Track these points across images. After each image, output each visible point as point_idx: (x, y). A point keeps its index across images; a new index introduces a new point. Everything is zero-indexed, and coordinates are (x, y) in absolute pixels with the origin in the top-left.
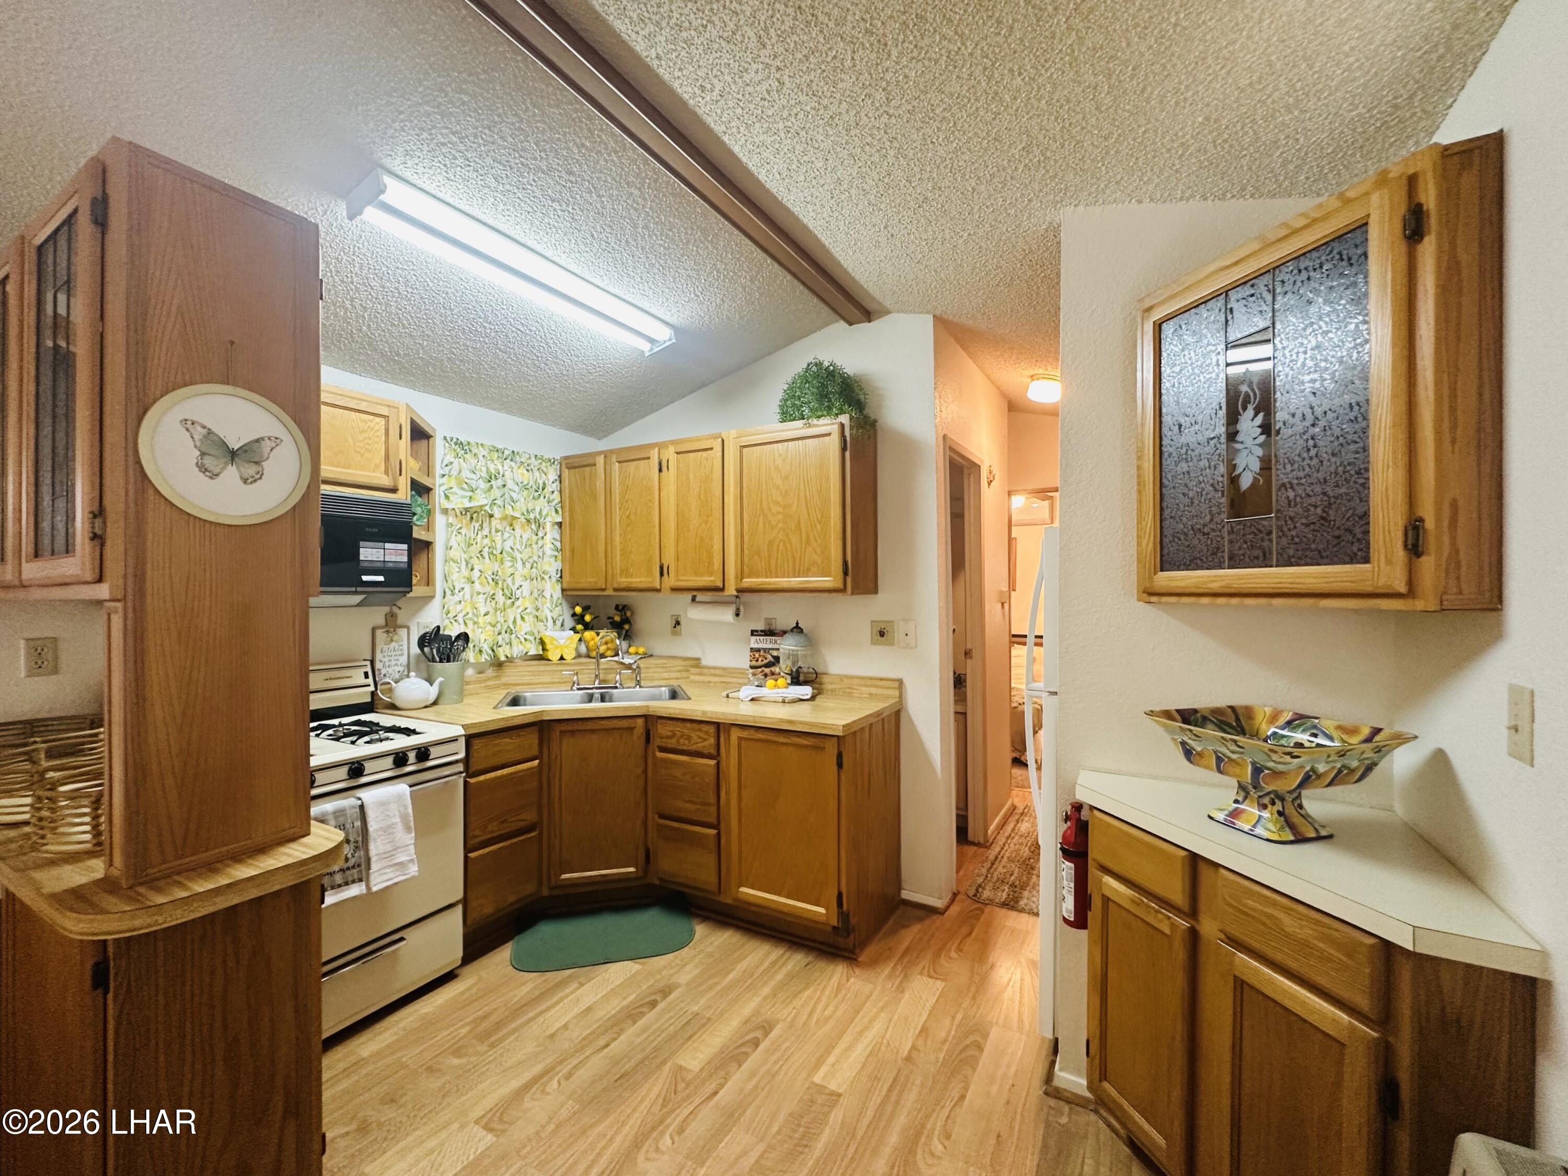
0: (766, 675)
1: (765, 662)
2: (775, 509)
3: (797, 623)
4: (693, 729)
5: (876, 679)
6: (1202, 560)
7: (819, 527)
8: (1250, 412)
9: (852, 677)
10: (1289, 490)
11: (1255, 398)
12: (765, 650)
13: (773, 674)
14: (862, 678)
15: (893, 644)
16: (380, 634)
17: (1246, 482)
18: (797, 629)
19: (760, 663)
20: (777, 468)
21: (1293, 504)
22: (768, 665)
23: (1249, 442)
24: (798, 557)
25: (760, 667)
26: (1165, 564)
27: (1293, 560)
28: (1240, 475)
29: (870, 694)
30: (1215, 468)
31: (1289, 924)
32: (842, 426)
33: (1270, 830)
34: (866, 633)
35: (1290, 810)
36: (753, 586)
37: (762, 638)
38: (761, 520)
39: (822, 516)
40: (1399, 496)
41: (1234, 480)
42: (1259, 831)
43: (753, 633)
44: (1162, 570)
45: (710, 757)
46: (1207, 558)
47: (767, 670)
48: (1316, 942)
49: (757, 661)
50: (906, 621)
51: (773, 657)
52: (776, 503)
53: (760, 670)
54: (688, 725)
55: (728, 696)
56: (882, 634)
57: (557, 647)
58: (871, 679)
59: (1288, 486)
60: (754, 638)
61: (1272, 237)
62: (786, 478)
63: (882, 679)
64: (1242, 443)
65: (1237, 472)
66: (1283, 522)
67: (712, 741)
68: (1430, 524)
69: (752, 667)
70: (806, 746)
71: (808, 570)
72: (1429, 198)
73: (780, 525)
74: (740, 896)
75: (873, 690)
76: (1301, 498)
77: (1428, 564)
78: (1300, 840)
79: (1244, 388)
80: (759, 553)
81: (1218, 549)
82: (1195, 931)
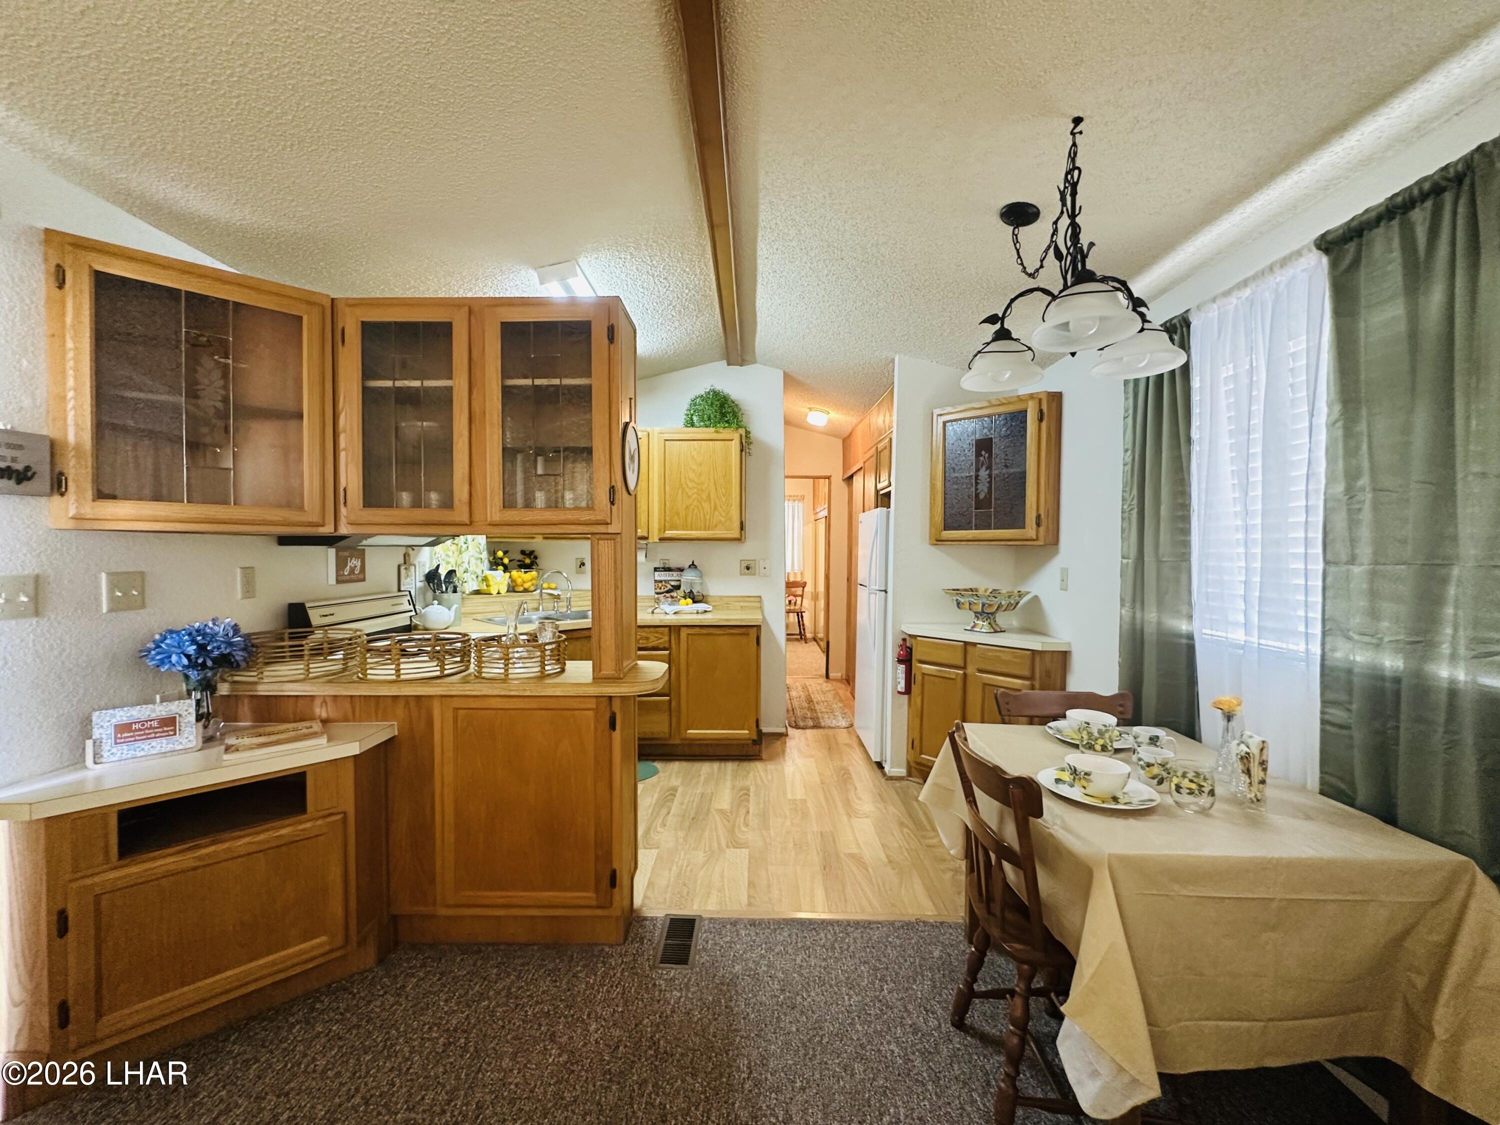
1: (667, 589)
2: (691, 485)
3: (693, 562)
4: (650, 632)
5: (744, 597)
7: (723, 499)
8: (984, 468)
9: (728, 597)
10: (997, 500)
12: (665, 581)
14: (735, 597)
15: (754, 574)
16: (402, 568)
17: (982, 496)
18: (693, 566)
19: (662, 590)
20: (693, 457)
21: (999, 506)
22: (668, 592)
23: (983, 481)
24: (708, 518)
25: (663, 593)
26: (946, 528)
27: (999, 527)
28: (979, 493)
29: (741, 606)
30: (971, 489)
31: (1005, 657)
32: (741, 436)
33: (986, 629)
34: (737, 567)
35: (992, 622)
36: (673, 536)
37: (663, 574)
38: (680, 491)
40: (1034, 506)
41: (977, 495)
42: (983, 630)
43: (656, 569)
44: (944, 531)
45: (664, 649)
46: (965, 527)
47: (668, 595)
50: (764, 560)
51: (672, 585)
52: (691, 481)
53: (663, 595)
54: (646, 629)
55: (653, 612)
56: (748, 568)
57: (496, 583)
58: (742, 597)
59: (997, 498)
60: (656, 573)
61: (994, 403)
62: (700, 465)
63: (748, 597)
64: (981, 480)
65: (979, 491)
66: (995, 513)
67: (666, 638)
68: (1042, 517)
69: (657, 593)
70: (736, 634)
71: (716, 526)
72: (1045, 407)
73: (695, 496)
74: (688, 736)
75: (742, 604)
76: (1003, 504)
77: (1042, 529)
78: (996, 632)
79: (982, 458)
80: (678, 514)
81: (970, 522)
82: (965, 673)
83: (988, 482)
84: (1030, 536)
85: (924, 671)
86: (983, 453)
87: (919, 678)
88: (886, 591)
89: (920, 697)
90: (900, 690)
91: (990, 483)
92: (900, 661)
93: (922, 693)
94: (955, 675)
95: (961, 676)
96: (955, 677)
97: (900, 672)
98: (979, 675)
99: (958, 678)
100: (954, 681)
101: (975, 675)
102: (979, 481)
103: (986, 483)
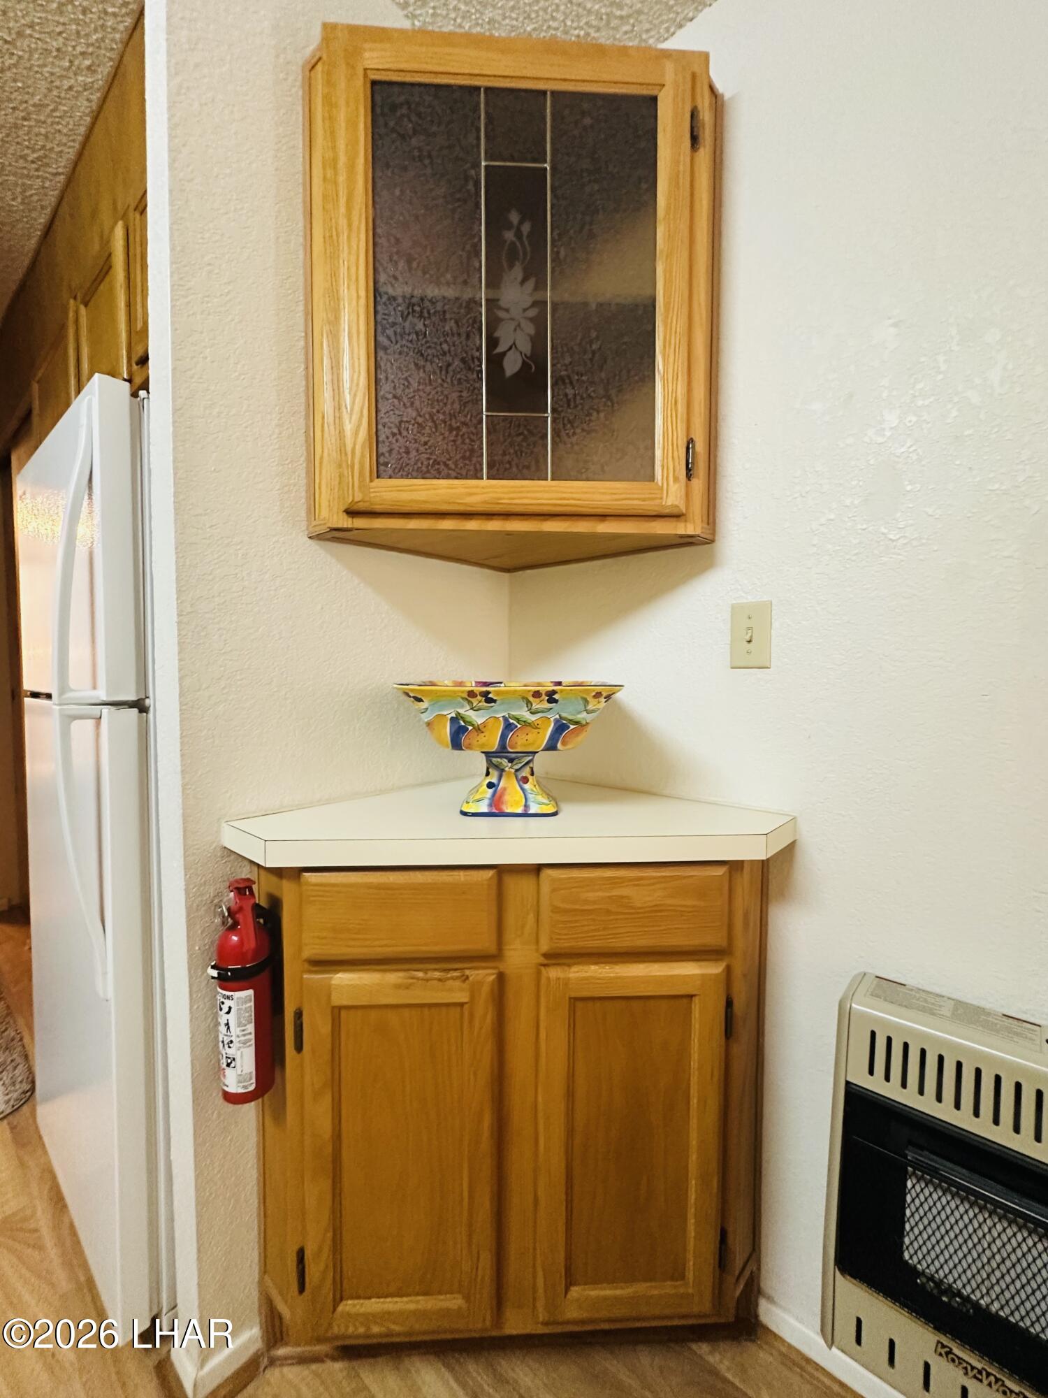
6: (446, 465)
8: (518, 269)
10: (568, 386)
11: (525, 258)
17: (512, 366)
21: (572, 404)
23: (516, 312)
26: (385, 468)
27: (572, 473)
28: (504, 354)
30: (468, 337)
31: (642, 897)
33: (543, 804)
40: (682, 412)
41: (494, 360)
42: (533, 808)
44: (378, 477)
46: (456, 464)
48: (669, 901)
59: (567, 381)
64: (507, 310)
65: (499, 350)
66: (561, 426)
76: (582, 398)
79: (509, 236)
81: (475, 452)
82: (501, 978)
83: (531, 320)
84: (669, 503)
85: (337, 1000)
86: (514, 217)
87: (317, 1027)
88: (140, 706)
89: (327, 1100)
90: (234, 1088)
91: (539, 322)
92: (229, 979)
93: (335, 1083)
94: (462, 990)
95: (486, 989)
96: (462, 997)
97: (232, 1018)
98: (554, 973)
99: (472, 997)
100: (455, 1012)
101: (539, 973)
102: (501, 314)
103: (524, 323)
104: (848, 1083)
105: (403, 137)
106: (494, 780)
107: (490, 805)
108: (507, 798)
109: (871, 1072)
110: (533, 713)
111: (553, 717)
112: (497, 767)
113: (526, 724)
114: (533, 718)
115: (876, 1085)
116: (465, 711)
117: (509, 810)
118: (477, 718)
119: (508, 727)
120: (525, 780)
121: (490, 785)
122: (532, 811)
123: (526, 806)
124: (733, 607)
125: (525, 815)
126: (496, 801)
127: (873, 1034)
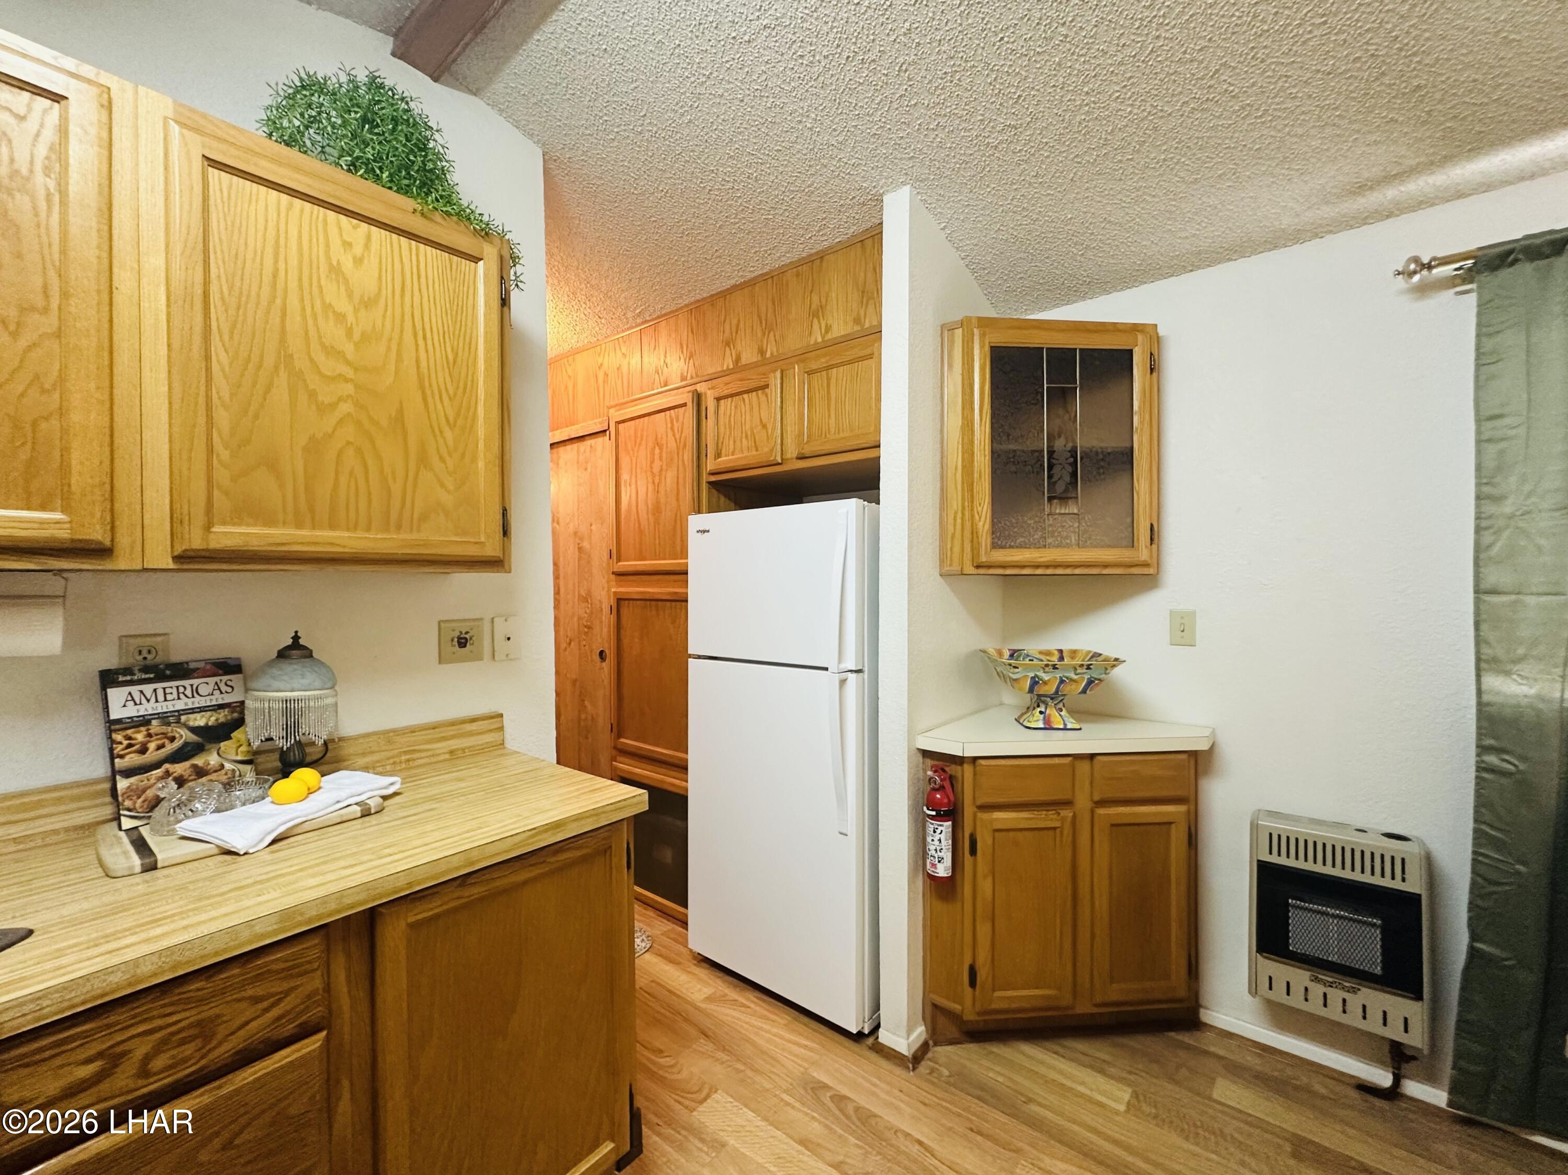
0: (181, 782)
1: (170, 748)
3: (296, 638)
5: (464, 721)
7: (448, 434)
9: (412, 730)
12: (164, 718)
13: (200, 772)
14: (434, 727)
15: (479, 658)
18: (296, 651)
19: (152, 755)
22: (178, 757)
24: (396, 488)
25: (157, 765)
28: (1056, 482)
29: (451, 752)
32: (501, 257)
33: (1074, 723)
34: (429, 644)
37: (148, 689)
39: (458, 415)
43: (108, 679)
44: (995, 548)
47: (179, 769)
48: (1159, 773)
49: (143, 750)
50: (505, 618)
51: (194, 730)
53: (158, 772)
56: (462, 642)
58: (453, 723)
60: (116, 695)
62: (368, 303)
63: (473, 720)
65: (1054, 480)
67: (312, 984)
68: (1155, 528)
69: (131, 771)
71: (425, 517)
73: (346, 408)
75: (455, 744)
77: (1155, 549)
80: (272, 465)
82: (1074, 816)
83: (1070, 464)
84: (1143, 559)
85: (996, 826)
87: (985, 841)
89: (989, 879)
93: (993, 869)
94: (1057, 820)
95: (1069, 820)
96: (1057, 824)
97: (943, 836)
98: (1101, 811)
99: (1062, 824)
100: (1051, 833)
101: (1092, 812)
102: (1054, 461)
103: (1066, 466)
104: (1258, 861)
105: (1005, 373)
106: (1043, 710)
107: (1044, 724)
108: (1052, 719)
109: (1271, 853)
110: (1077, 675)
111: (1086, 677)
112: (1044, 702)
113: (1072, 680)
114: (1075, 677)
115: (1274, 859)
116: (1041, 674)
117: (1056, 726)
118: (1046, 677)
119: (1062, 681)
120: (1061, 710)
121: (1041, 712)
122: (1069, 727)
123: (1065, 725)
124: (1171, 611)
125: (1065, 729)
126: (1047, 721)
127: (1271, 835)
